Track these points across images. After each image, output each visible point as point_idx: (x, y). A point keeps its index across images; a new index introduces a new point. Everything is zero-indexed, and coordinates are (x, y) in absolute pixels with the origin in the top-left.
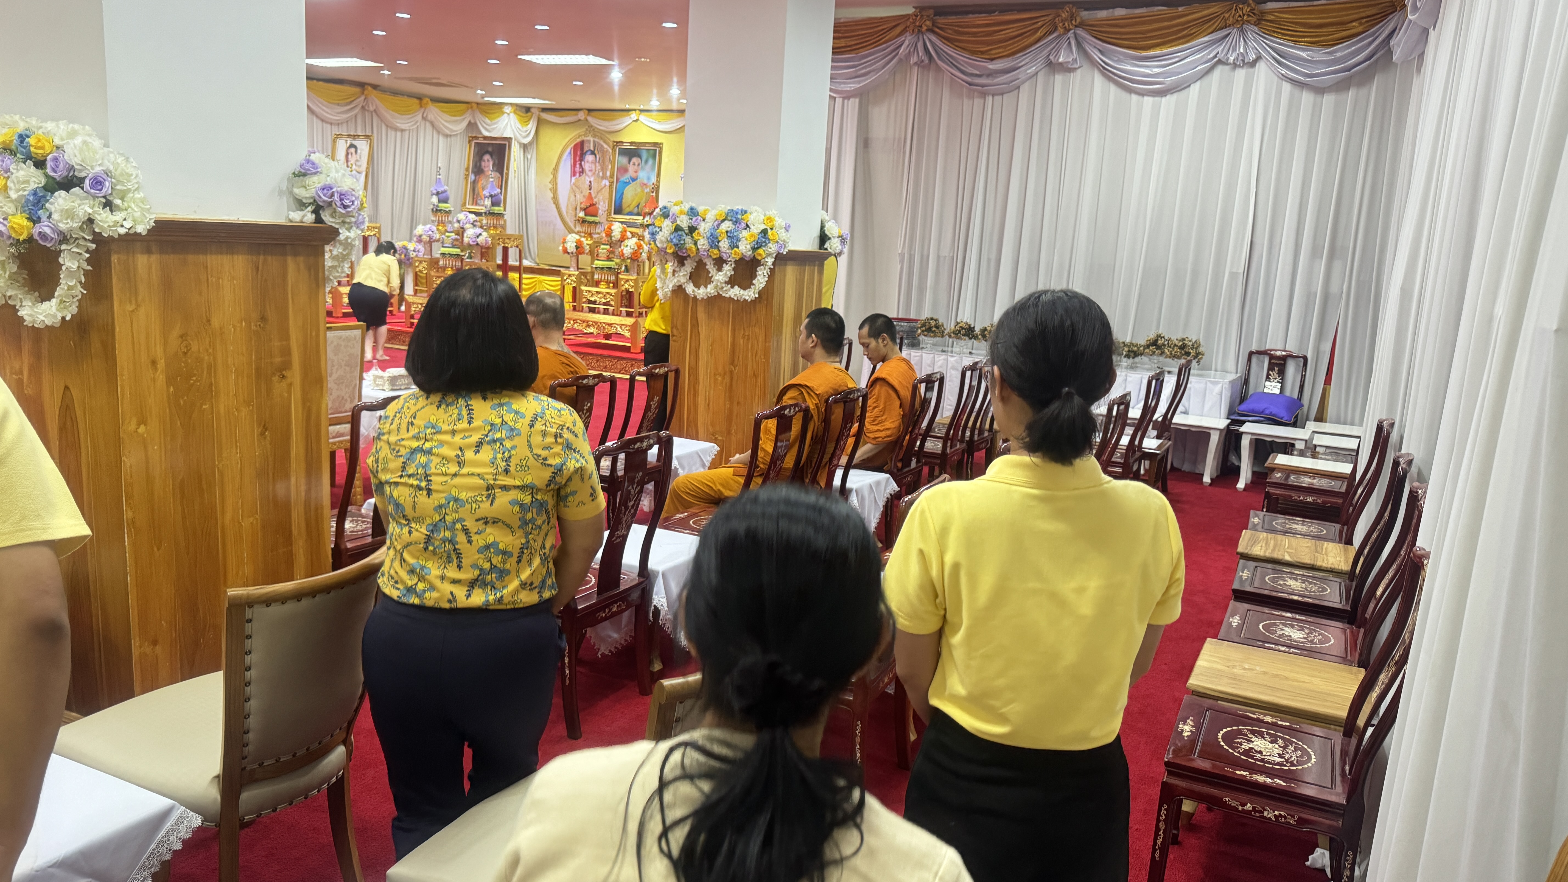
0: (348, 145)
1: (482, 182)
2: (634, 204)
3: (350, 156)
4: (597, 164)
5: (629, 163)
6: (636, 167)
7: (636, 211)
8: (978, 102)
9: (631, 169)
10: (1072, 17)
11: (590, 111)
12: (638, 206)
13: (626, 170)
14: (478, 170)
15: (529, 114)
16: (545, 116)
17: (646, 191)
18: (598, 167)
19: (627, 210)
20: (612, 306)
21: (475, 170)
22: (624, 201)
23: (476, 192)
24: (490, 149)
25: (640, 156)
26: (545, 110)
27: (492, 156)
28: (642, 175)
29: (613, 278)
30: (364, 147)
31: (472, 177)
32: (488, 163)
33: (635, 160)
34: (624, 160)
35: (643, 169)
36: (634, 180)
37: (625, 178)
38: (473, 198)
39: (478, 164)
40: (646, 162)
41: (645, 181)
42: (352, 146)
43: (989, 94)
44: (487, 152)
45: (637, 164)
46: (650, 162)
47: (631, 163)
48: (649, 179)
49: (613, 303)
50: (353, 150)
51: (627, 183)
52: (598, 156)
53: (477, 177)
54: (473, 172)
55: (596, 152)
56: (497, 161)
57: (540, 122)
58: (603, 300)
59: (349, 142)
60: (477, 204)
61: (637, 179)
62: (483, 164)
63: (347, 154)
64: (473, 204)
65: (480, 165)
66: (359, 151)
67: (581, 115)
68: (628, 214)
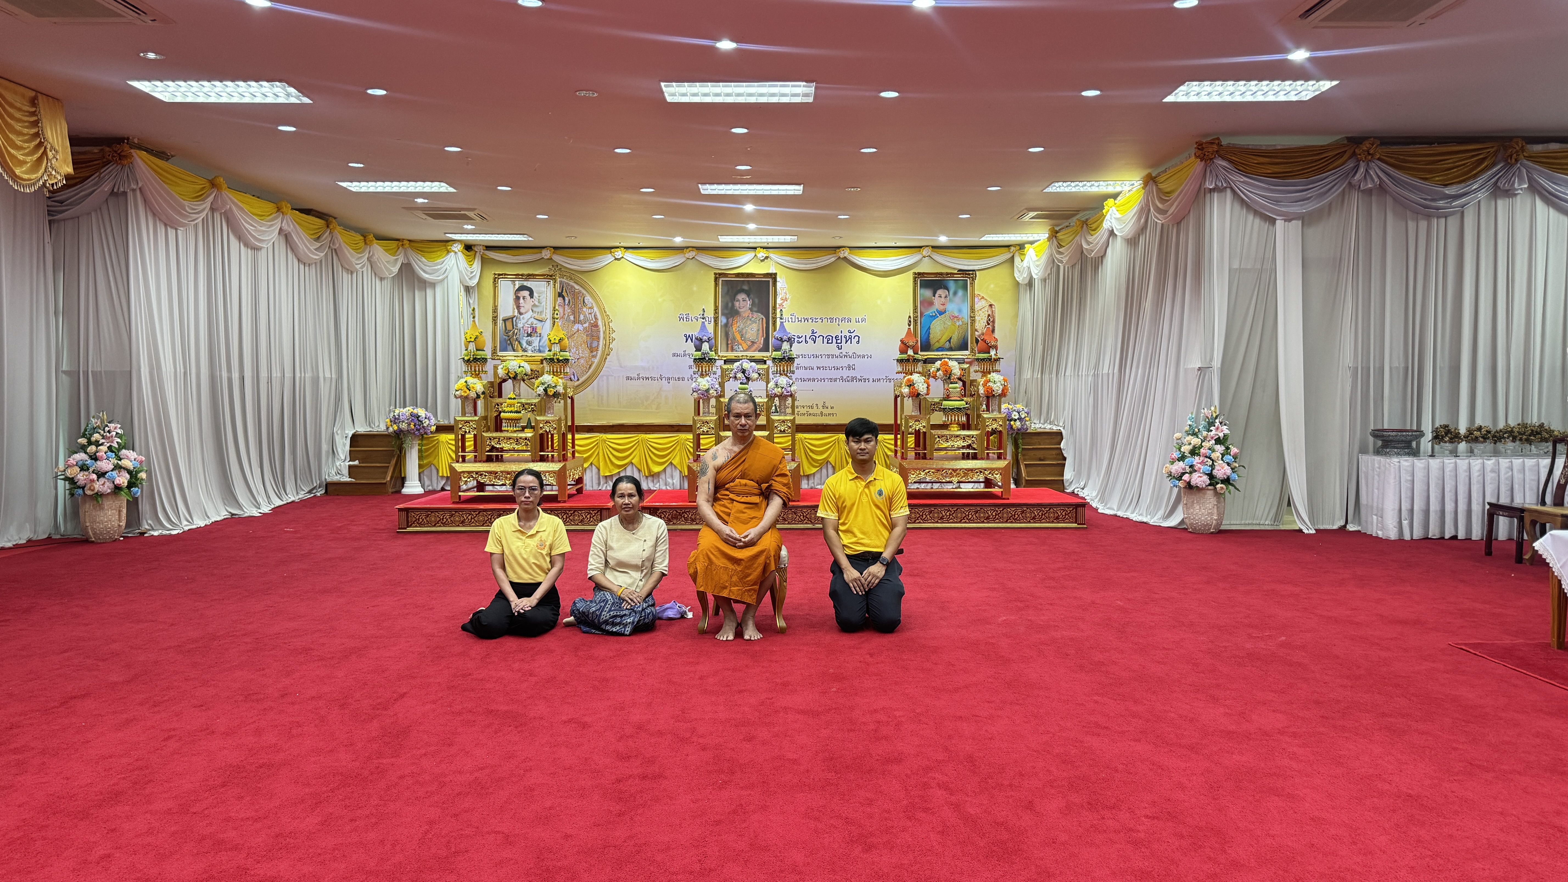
0: (517, 287)
1: (737, 325)
2: (945, 338)
3: (521, 301)
4: (566, 306)
5: (934, 296)
6: (943, 299)
7: (947, 345)
8: (1423, 224)
9: (937, 301)
10: (1523, 149)
11: (555, 248)
12: (949, 341)
13: (931, 304)
14: (731, 312)
15: (472, 253)
16: (492, 254)
17: (958, 324)
18: (568, 310)
19: (937, 345)
20: (974, 449)
21: (726, 312)
22: (931, 336)
23: (731, 336)
24: (746, 287)
25: (947, 288)
26: (489, 248)
27: (748, 296)
28: (952, 308)
29: (964, 419)
30: (544, 289)
31: (722, 320)
32: (743, 303)
33: (940, 292)
34: (928, 293)
35: (951, 300)
36: (941, 313)
37: (931, 311)
38: (727, 344)
39: (730, 305)
40: (955, 293)
41: (956, 314)
42: (522, 288)
43: (1434, 217)
44: (742, 291)
45: (943, 296)
46: (960, 293)
47: (937, 295)
48: (960, 311)
49: (975, 446)
50: (526, 293)
51: (934, 317)
52: (566, 298)
53: (730, 320)
54: (723, 314)
55: (564, 294)
56: (756, 301)
57: (485, 261)
58: (965, 444)
59: (517, 283)
60: (732, 350)
61: (945, 312)
62: (737, 304)
63: (517, 298)
64: (727, 351)
65: (733, 305)
66: (535, 294)
67: (546, 254)
68: (938, 350)
